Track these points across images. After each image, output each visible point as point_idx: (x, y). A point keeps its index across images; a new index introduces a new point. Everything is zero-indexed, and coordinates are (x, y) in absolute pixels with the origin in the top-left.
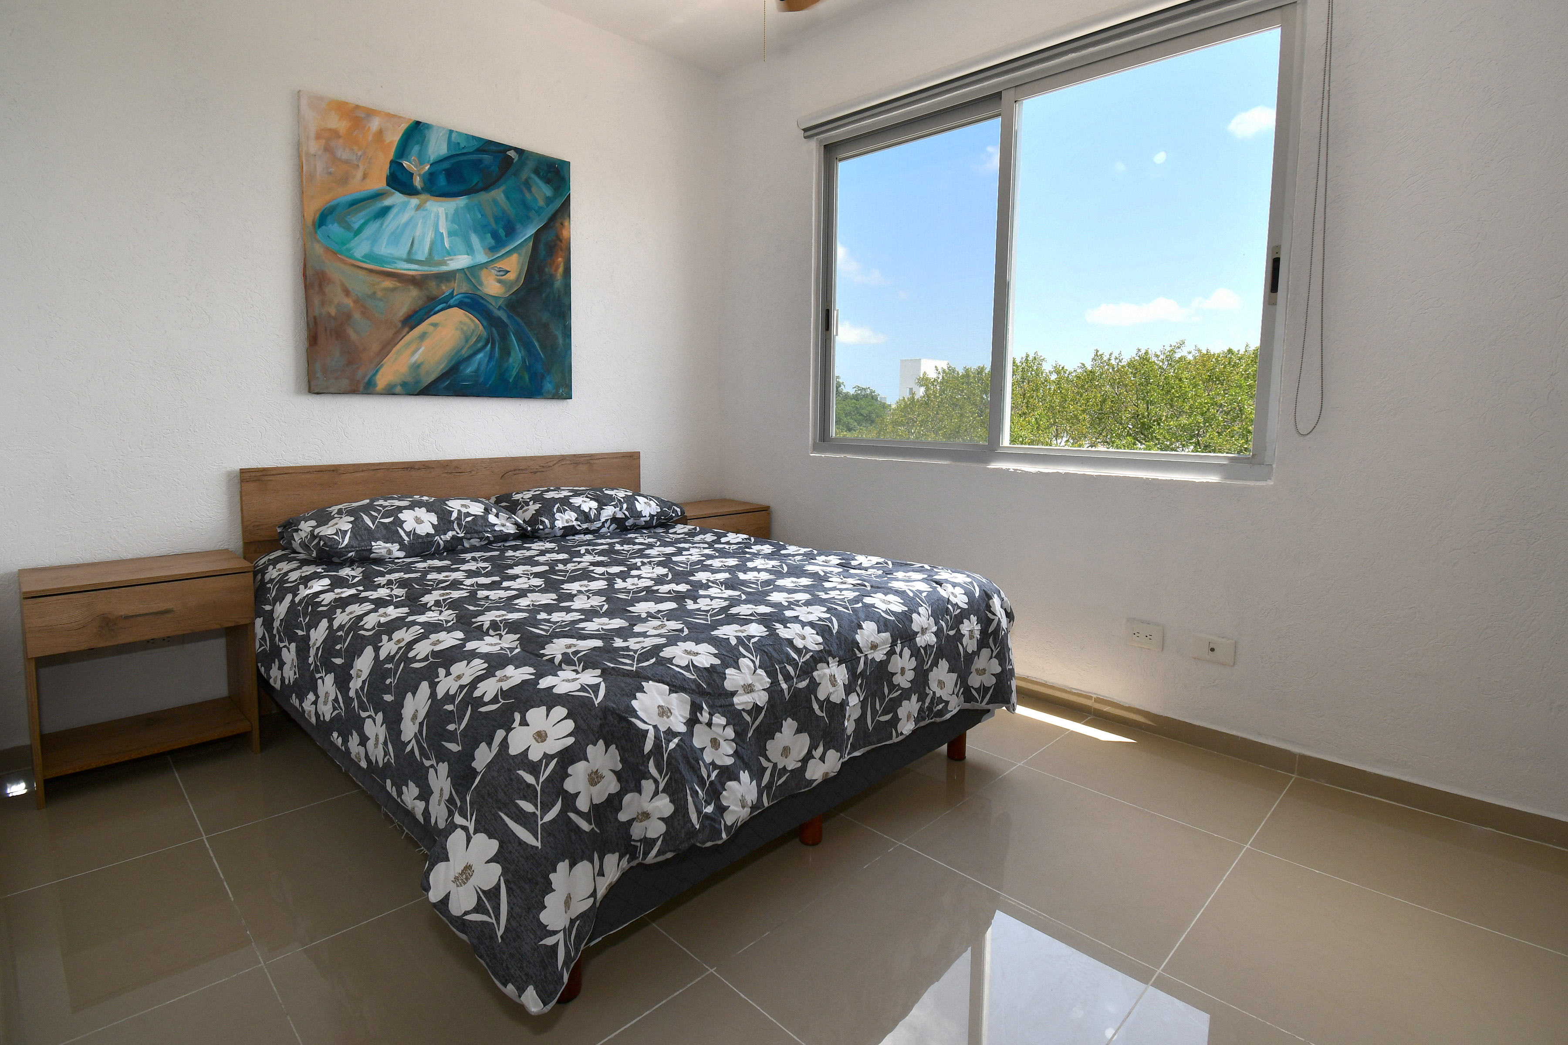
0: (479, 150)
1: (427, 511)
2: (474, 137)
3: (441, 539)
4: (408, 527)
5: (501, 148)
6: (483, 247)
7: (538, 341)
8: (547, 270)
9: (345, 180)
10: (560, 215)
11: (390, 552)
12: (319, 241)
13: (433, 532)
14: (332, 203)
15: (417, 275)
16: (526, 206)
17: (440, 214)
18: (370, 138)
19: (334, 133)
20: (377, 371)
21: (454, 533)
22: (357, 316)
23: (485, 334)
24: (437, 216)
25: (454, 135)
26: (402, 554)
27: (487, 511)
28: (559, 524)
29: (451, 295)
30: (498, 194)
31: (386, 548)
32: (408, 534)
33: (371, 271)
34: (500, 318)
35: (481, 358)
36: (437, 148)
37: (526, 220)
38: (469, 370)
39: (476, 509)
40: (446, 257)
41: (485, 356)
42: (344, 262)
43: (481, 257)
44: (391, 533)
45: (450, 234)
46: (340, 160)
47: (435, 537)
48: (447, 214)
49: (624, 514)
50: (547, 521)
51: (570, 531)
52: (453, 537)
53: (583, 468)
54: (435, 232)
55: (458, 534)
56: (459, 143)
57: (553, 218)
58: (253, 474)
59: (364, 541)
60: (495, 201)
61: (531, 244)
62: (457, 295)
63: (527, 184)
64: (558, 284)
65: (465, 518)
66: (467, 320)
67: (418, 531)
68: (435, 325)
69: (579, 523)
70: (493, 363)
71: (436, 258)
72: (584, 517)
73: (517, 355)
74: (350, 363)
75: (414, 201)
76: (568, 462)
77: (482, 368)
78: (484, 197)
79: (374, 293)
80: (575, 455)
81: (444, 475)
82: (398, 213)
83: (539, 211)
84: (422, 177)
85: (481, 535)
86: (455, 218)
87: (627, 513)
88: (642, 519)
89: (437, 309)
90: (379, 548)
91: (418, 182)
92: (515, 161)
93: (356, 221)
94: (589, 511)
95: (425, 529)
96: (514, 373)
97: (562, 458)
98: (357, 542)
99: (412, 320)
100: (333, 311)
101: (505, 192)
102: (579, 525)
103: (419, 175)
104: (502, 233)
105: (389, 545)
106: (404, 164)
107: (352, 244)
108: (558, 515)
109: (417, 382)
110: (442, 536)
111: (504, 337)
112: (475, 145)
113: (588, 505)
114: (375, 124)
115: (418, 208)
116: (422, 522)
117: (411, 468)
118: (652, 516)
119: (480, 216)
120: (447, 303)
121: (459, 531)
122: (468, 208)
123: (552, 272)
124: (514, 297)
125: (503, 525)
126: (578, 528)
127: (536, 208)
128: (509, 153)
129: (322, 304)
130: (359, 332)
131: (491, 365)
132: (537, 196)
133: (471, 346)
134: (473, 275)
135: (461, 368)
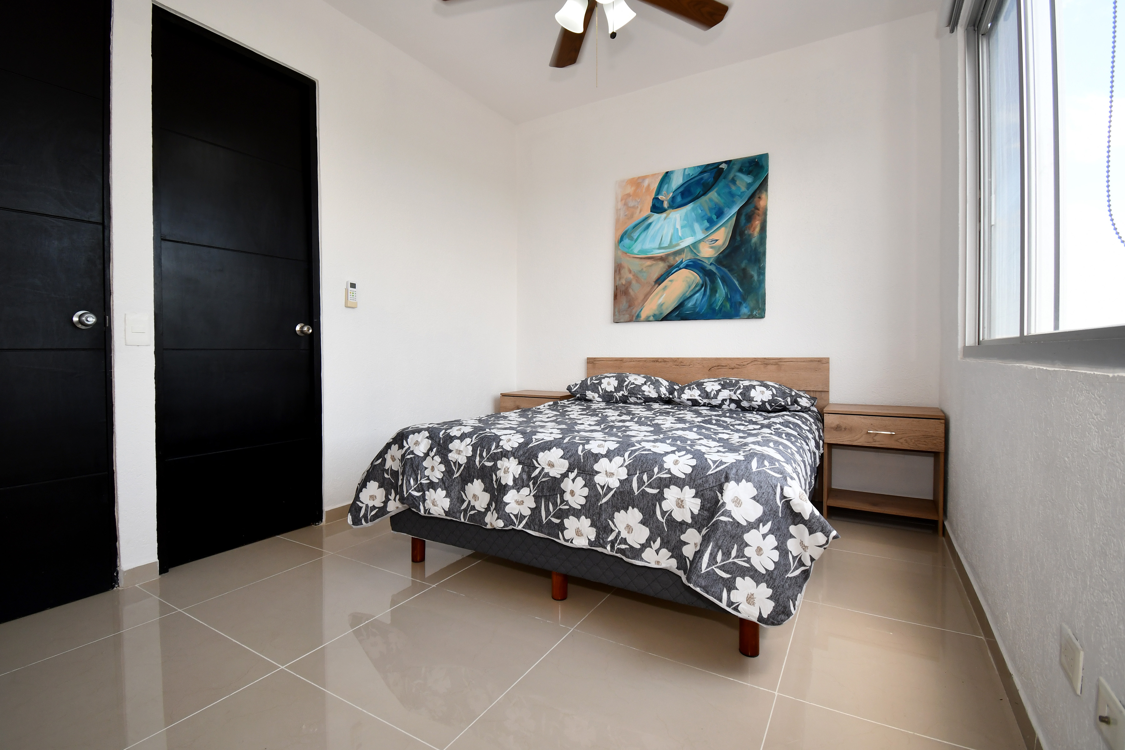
0: (702, 173)
1: (614, 380)
2: (698, 167)
5: (716, 165)
6: (702, 229)
7: (738, 280)
8: (746, 232)
9: (632, 216)
10: (758, 192)
11: (594, 397)
12: (620, 249)
14: (626, 230)
15: (663, 255)
16: (732, 195)
17: (677, 218)
18: (644, 191)
19: (629, 195)
20: (642, 309)
21: (623, 392)
22: (634, 282)
23: (701, 282)
24: (675, 220)
25: (687, 170)
28: (685, 397)
29: (682, 262)
30: (713, 195)
31: (592, 395)
32: (602, 390)
33: (641, 258)
34: (710, 270)
35: (698, 297)
36: (677, 181)
37: (732, 203)
38: (690, 304)
39: (640, 381)
40: (679, 241)
41: (700, 295)
42: (629, 257)
43: (700, 235)
44: (595, 388)
45: (682, 227)
46: (630, 207)
47: (614, 393)
48: (680, 217)
52: (623, 395)
54: (674, 229)
55: (625, 393)
56: (689, 174)
57: (753, 196)
58: (591, 360)
59: (583, 390)
60: (711, 200)
61: (735, 218)
62: (684, 261)
63: (733, 181)
64: (755, 239)
66: (691, 276)
68: (671, 281)
70: (705, 299)
71: (674, 243)
73: (722, 291)
74: (630, 306)
75: (664, 215)
77: (698, 302)
78: (704, 199)
79: (642, 269)
80: (765, 358)
81: (674, 366)
82: (655, 225)
83: (742, 195)
84: (669, 201)
85: (636, 396)
86: (685, 218)
89: (673, 272)
90: (589, 395)
91: (666, 205)
92: (724, 170)
93: (635, 235)
95: (610, 388)
96: (719, 304)
97: (755, 360)
99: (660, 280)
100: (624, 282)
101: (717, 192)
103: (667, 200)
104: (714, 217)
105: (593, 394)
106: (659, 198)
107: (634, 247)
109: (661, 314)
110: (618, 394)
111: (713, 281)
112: (700, 170)
113: (711, 387)
114: (646, 183)
115: (665, 218)
116: (610, 385)
117: (657, 361)
119: (700, 211)
120: (679, 267)
122: (693, 209)
123: (751, 232)
124: (721, 255)
125: (650, 392)
127: (739, 194)
128: (720, 167)
129: (620, 279)
130: (636, 291)
131: (704, 300)
132: (740, 186)
133: (692, 290)
134: (695, 248)
135: (686, 304)
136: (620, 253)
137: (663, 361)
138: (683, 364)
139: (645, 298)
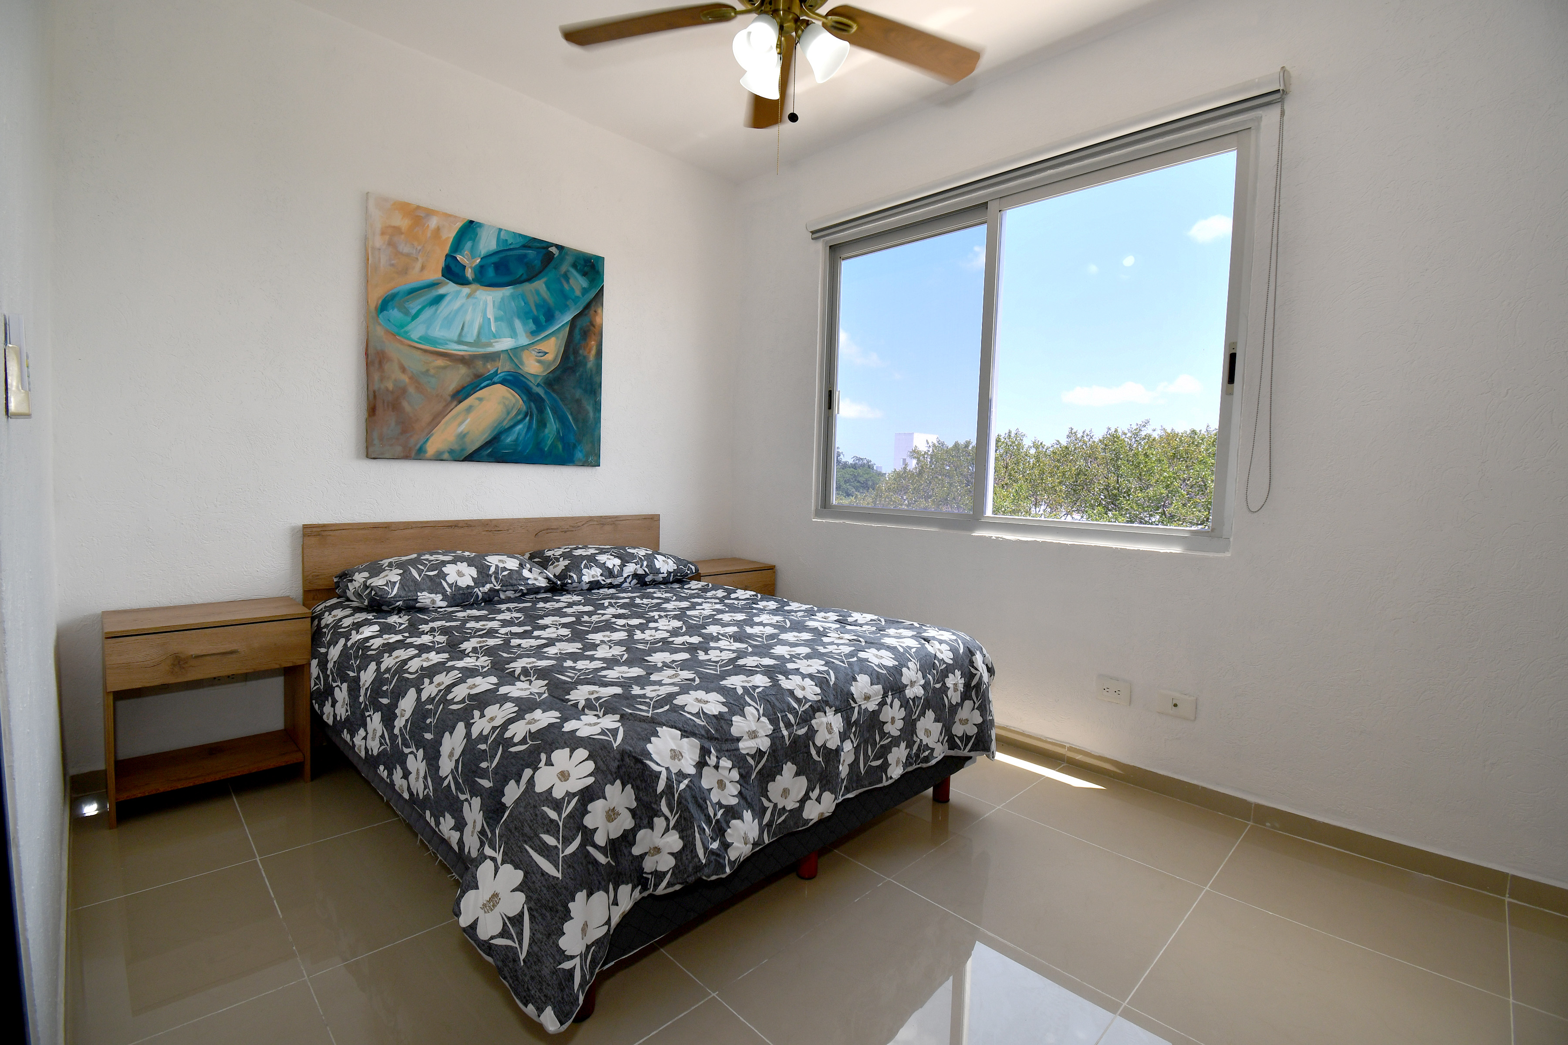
0: (525, 246)
1: (468, 566)
2: (520, 235)
3: (480, 591)
4: (450, 579)
5: (544, 245)
6: (526, 332)
7: (571, 414)
8: (581, 352)
9: (405, 271)
11: (433, 602)
12: (380, 324)
13: (473, 585)
14: (393, 291)
15: (466, 355)
16: (564, 296)
17: (488, 302)
18: (429, 235)
19: (397, 230)
20: (427, 440)
21: (492, 585)
22: (411, 390)
23: (524, 408)
24: (486, 304)
25: (502, 233)
26: (444, 604)
27: (521, 566)
28: (586, 579)
29: (496, 373)
30: (539, 285)
31: (430, 598)
32: (450, 586)
33: (425, 351)
34: (538, 394)
35: (520, 429)
36: (487, 244)
37: (564, 308)
38: (509, 439)
39: (512, 564)
40: (492, 339)
41: (524, 427)
42: (401, 343)
43: (523, 340)
44: (435, 585)
45: (497, 319)
46: (402, 254)
47: (474, 589)
48: (494, 302)
49: (644, 570)
50: (575, 576)
51: (595, 585)
52: (491, 590)
53: (608, 528)
54: (483, 318)
55: (495, 586)
56: (507, 240)
57: (588, 307)
58: (314, 529)
59: (410, 591)
60: (537, 292)
61: (568, 329)
62: (501, 373)
63: (566, 276)
65: (503, 571)
66: (509, 396)
67: (459, 584)
68: (480, 399)
69: (604, 578)
70: (530, 434)
71: (484, 340)
72: (609, 573)
73: (552, 426)
74: (404, 432)
75: (466, 290)
76: (595, 523)
77: (521, 438)
78: (528, 287)
79: (428, 371)
80: (601, 517)
81: (485, 533)
82: (451, 300)
83: (576, 300)
84: (474, 270)
85: (515, 588)
86: (501, 305)
87: (647, 570)
88: (661, 575)
89: (483, 385)
90: (424, 598)
91: (469, 274)
92: (555, 256)
93: (414, 307)
94: (613, 568)
95: (466, 582)
96: (549, 442)
97: (591, 519)
98: (405, 593)
99: (461, 394)
100: (390, 386)
101: (546, 283)
102: (603, 580)
103: (471, 267)
104: (542, 318)
105: (433, 596)
106: (458, 258)
107: (410, 327)
108: (585, 571)
109: (463, 450)
110: (481, 588)
111: (541, 410)
112: (522, 241)
113: (613, 562)
114: (433, 222)
115: (469, 296)
116: (464, 575)
117: (455, 526)
118: (669, 573)
119: (523, 304)
120: (491, 380)
121: (495, 584)
122: (513, 297)
123: (586, 353)
124: (551, 375)
125: (536, 579)
126: (603, 583)
127: (573, 297)
128: (550, 249)
129: (382, 379)
130: (413, 405)
131: (529, 436)
132: (574, 287)
133: (512, 419)
134: (515, 356)
135: (503, 438)
136: (380, 331)
137: (465, 525)
138: (498, 529)
139: (433, 419)
